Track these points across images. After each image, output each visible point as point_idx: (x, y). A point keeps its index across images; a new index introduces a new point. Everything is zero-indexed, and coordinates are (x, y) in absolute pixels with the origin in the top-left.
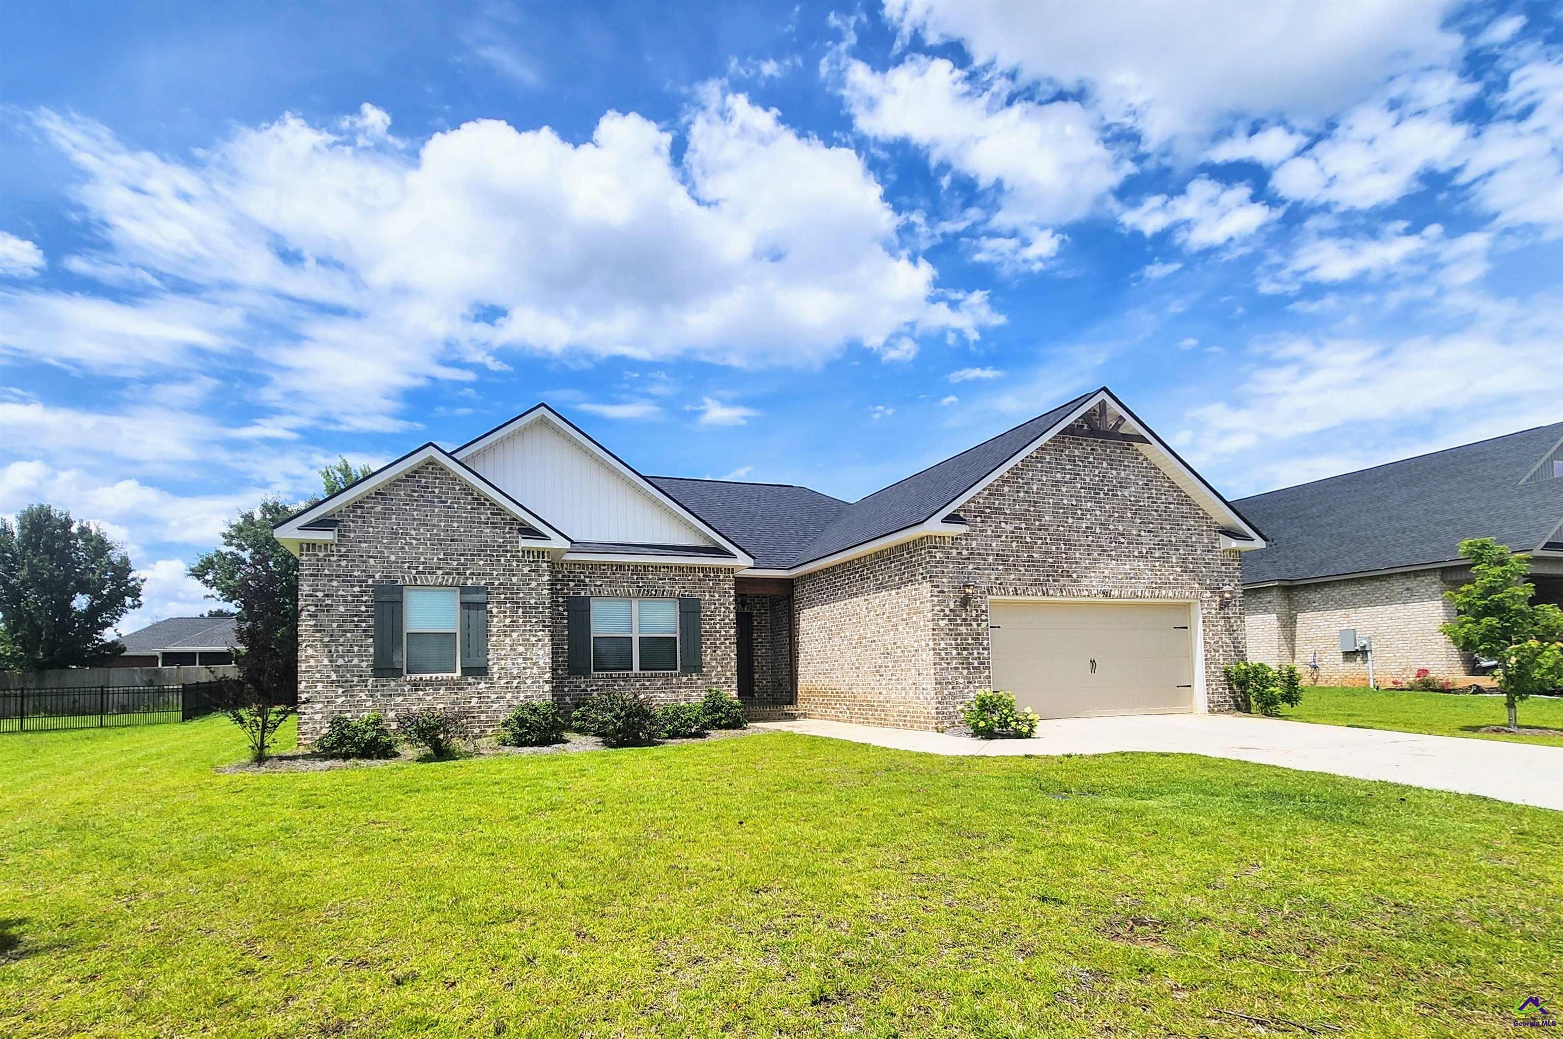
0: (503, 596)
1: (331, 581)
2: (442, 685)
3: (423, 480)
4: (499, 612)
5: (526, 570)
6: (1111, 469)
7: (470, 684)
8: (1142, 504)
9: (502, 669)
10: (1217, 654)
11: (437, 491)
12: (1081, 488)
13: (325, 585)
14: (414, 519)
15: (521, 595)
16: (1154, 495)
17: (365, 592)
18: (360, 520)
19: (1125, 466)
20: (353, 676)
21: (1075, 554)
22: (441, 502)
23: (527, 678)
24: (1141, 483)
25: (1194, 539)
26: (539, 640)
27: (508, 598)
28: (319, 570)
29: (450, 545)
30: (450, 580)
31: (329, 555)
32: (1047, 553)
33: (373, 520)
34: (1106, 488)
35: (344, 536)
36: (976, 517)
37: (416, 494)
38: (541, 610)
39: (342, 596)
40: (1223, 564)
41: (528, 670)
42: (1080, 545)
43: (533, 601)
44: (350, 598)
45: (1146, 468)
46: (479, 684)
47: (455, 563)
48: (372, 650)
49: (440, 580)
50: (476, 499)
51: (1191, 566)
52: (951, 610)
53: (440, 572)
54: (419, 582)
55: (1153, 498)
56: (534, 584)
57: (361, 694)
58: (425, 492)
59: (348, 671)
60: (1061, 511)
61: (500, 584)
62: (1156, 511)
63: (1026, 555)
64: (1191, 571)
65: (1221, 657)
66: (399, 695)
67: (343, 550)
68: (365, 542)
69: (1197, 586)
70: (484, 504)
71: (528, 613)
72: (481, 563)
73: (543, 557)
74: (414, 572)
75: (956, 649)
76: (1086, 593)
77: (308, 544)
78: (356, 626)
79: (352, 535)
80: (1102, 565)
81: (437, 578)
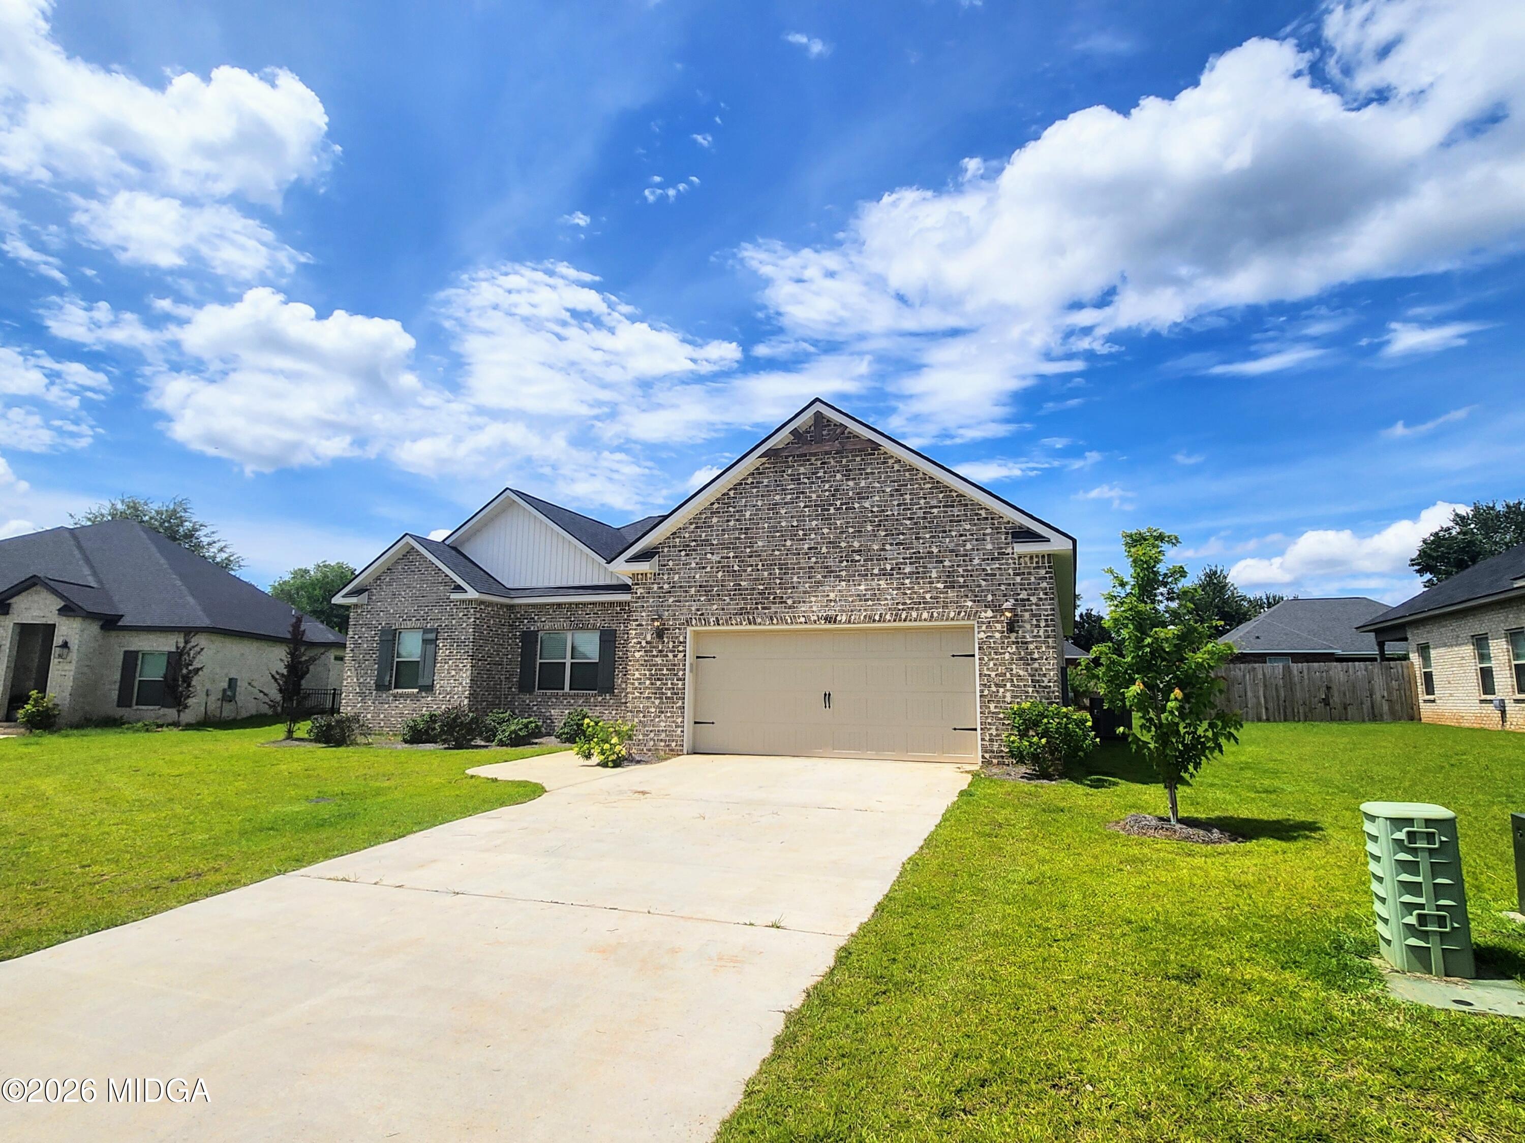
0: (446, 634)
1: (362, 628)
2: (408, 697)
4: (443, 646)
5: (460, 615)
6: (847, 480)
7: (421, 697)
8: (889, 513)
9: (442, 686)
10: (1001, 690)
12: (805, 507)
13: (359, 631)
14: (404, 584)
15: (456, 633)
16: (908, 501)
17: (377, 634)
18: (379, 589)
19: (867, 474)
21: (792, 578)
23: (455, 694)
24: (888, 490)
25: (969, 546)
26: (464, 666)
27: (449, 636)
28: (357, 622)
29: (421, 600)
30: (419, 624)
31: (363, 612)
32: (756, 580)
33: (384, 587)
34: (838, 503)
35: (370, 599)
36: (680, 551)
38: (466, 644)
39: (366, 637)
40: (1018, 574)
41: (456, 688)
42: (800, 568)
43: (462, 638)
44: (369, 639)
45: (898, 471)
46: (428, 697)
47: (422, 612)
48: (376, 673)
49: (413, 625)
51: (961, 580)
52: (647, 642)
53: (414, 619)
54: (403, 626)
55: (905, 504)
56: (464, 625)
57: (369, 702)
60: (778, 534)
61: (445, 626)
62: (910, 519)
63: (732, 584)
64: (960, 587)
65: (1008, 695)
66: (388, 703)
67: (369, 608)
68: (380, 602)
69: (970, 604)
71: (459, 646)
72: (436, 611)
74: (401, 620)
75: (649, 679)
76: (803, 620)
77: (354, 606)
78: (371, 657)
79: (374, 598)
80: (828, 588)
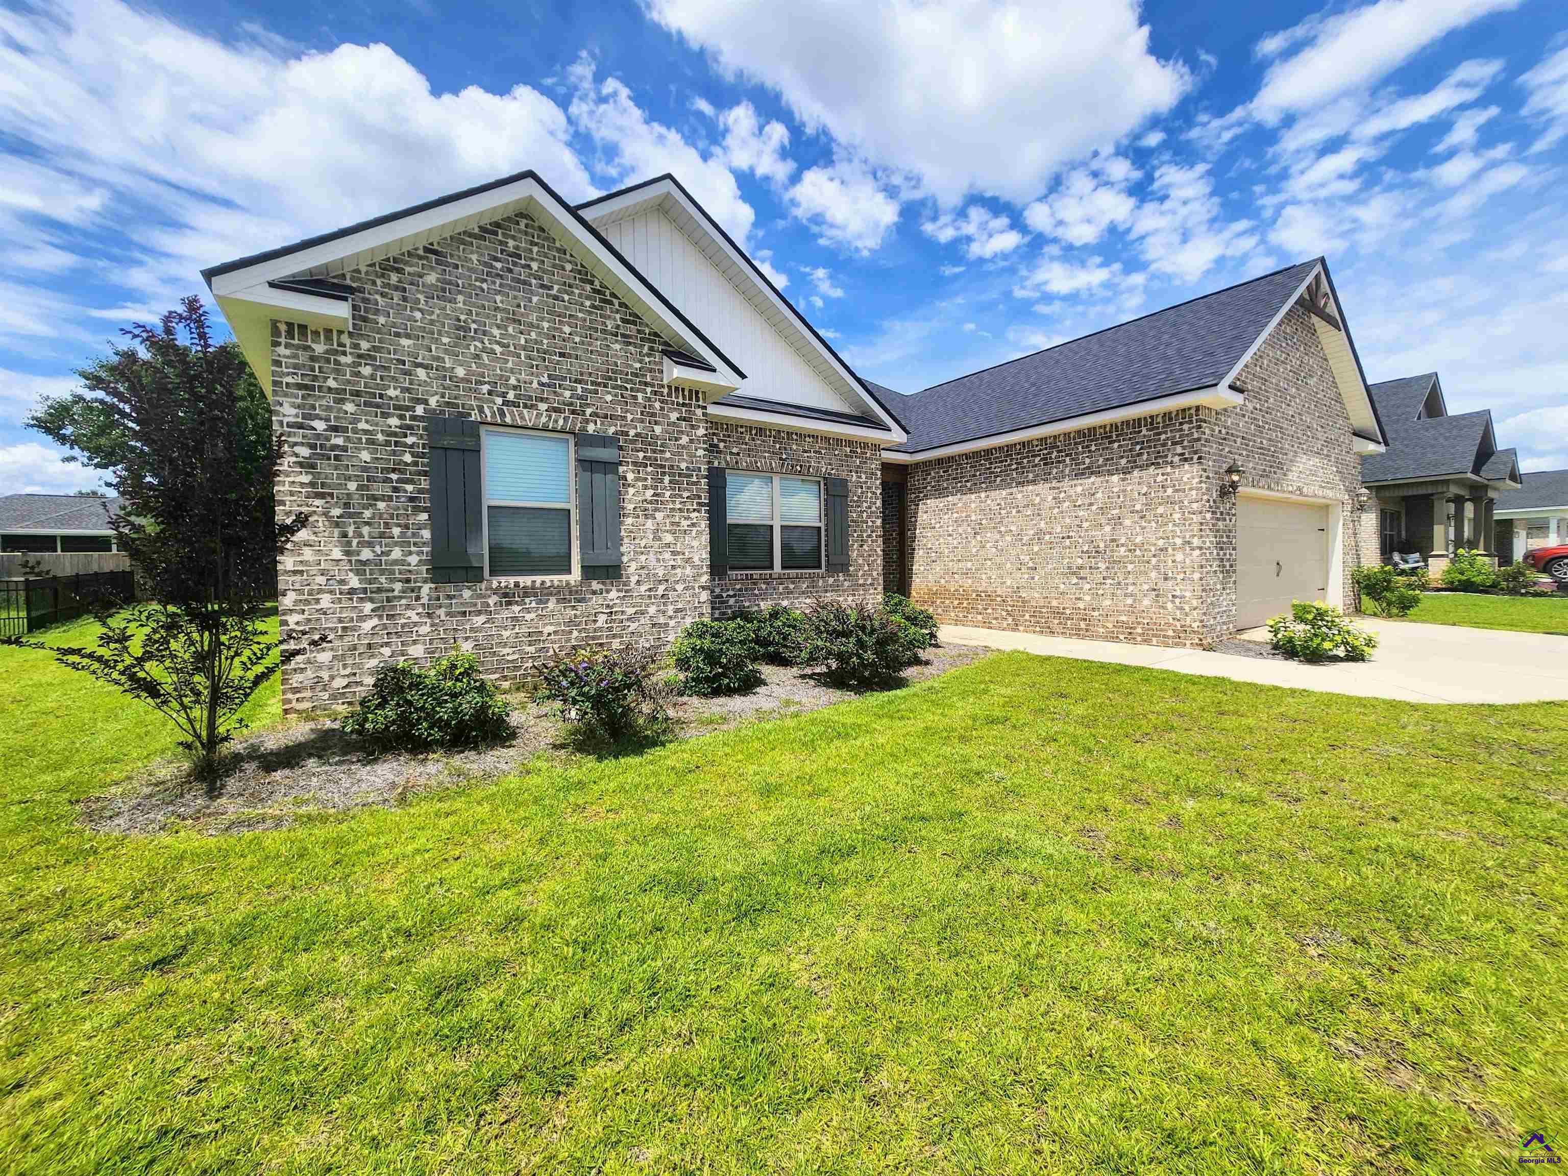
0: (641, 455)
1: (342, 401)
2: (551, 594)
3: (511, 243)
4: (637, 479)
5: (674, 416)
7: (594, 593)
9: (643, 568)
11: (535, 266)
13: (329, 409)
14: (497, 309)
15: (668, 455)
17: (410, 428)
18: (397, 296)
20: (392, 581)
22: (542, 286)
23: (677, 582)
26: (693, 525)
27: (650, 458)
28: (315, 378)
29: (558, 363)
30: (561, 422)
31: (336, 352)
33: (421, 297)
35: (365, 319)
37: (499, 265)
38: (694, 479)
39: (366, 432)
41: (679, 571)
43: (683, 465)
44: (380, 437)
46: (608, 591)
47: (567, 394)
48: (426, 534)
49: (544, 419)
50: (598, 292)
52: (1213, 501)
53: (543, 406)
54: (508, 420)
56: (685, 440)
57: (409, 613)
58: (515, 264)
59: (382, 572)
61: (637, 435)
66: (479, 613)
67: (365, 345)
68: (408, 336)
70: (611, 303)
71: (677, 482)
72: (609, 398)
73: (697, 400)
74: (499, 401)
77: (290, 325)
78: (396, 490)
79: (382, 320)
81: (539, 415)
